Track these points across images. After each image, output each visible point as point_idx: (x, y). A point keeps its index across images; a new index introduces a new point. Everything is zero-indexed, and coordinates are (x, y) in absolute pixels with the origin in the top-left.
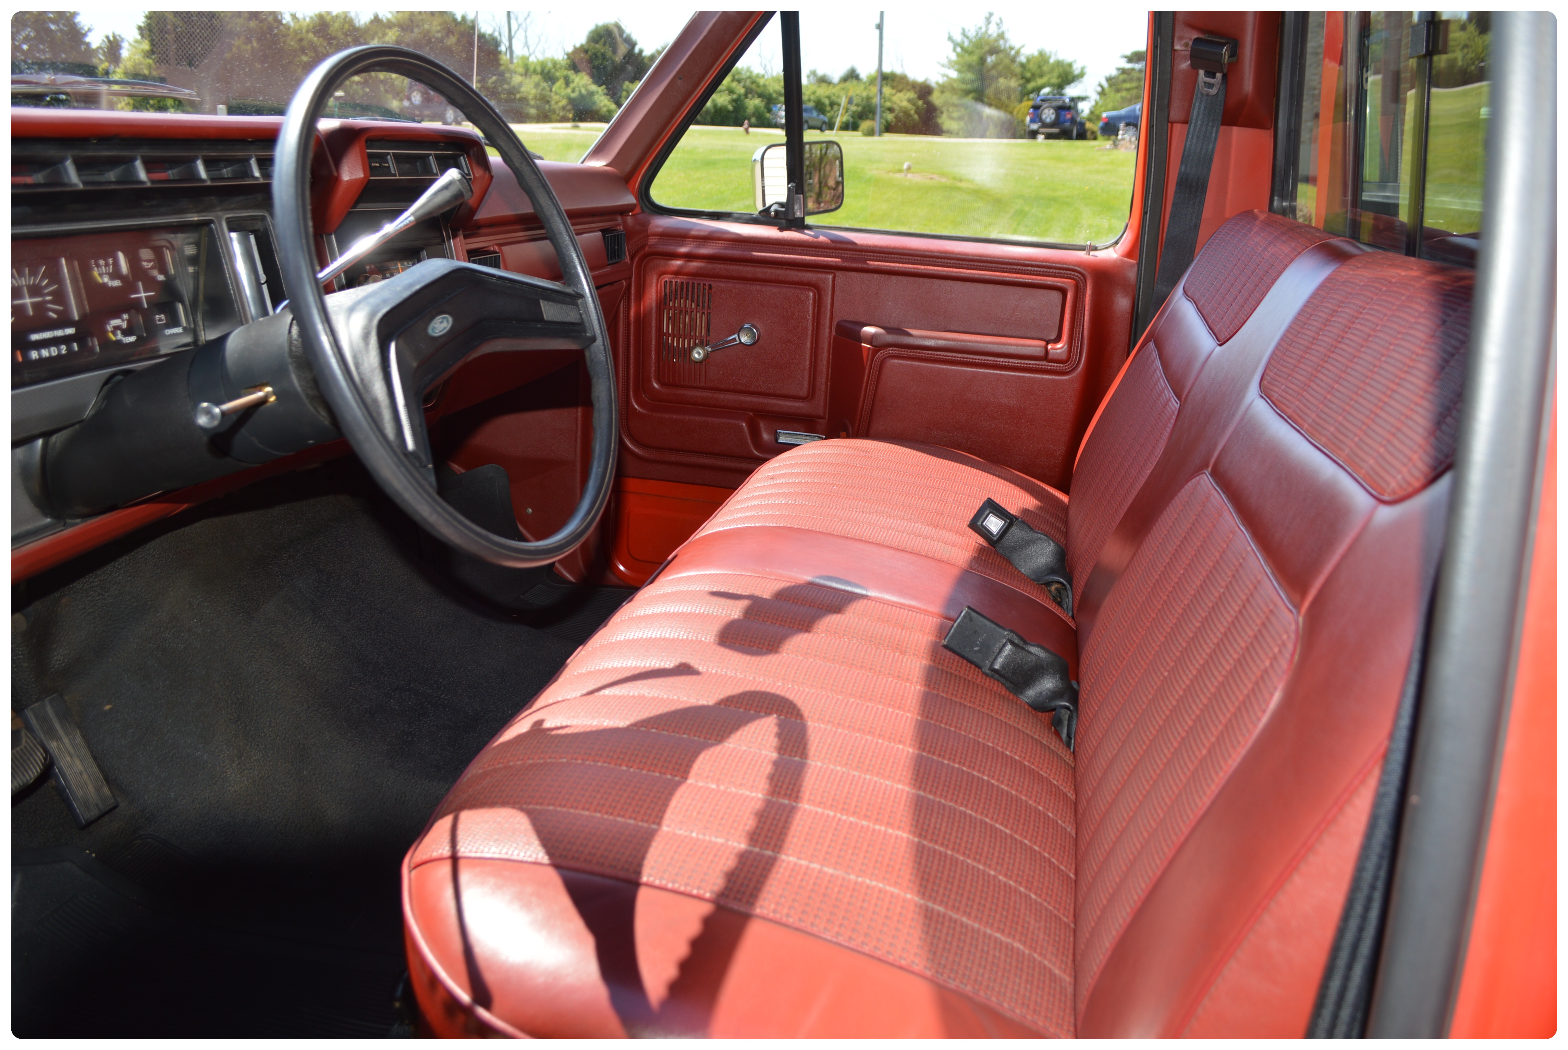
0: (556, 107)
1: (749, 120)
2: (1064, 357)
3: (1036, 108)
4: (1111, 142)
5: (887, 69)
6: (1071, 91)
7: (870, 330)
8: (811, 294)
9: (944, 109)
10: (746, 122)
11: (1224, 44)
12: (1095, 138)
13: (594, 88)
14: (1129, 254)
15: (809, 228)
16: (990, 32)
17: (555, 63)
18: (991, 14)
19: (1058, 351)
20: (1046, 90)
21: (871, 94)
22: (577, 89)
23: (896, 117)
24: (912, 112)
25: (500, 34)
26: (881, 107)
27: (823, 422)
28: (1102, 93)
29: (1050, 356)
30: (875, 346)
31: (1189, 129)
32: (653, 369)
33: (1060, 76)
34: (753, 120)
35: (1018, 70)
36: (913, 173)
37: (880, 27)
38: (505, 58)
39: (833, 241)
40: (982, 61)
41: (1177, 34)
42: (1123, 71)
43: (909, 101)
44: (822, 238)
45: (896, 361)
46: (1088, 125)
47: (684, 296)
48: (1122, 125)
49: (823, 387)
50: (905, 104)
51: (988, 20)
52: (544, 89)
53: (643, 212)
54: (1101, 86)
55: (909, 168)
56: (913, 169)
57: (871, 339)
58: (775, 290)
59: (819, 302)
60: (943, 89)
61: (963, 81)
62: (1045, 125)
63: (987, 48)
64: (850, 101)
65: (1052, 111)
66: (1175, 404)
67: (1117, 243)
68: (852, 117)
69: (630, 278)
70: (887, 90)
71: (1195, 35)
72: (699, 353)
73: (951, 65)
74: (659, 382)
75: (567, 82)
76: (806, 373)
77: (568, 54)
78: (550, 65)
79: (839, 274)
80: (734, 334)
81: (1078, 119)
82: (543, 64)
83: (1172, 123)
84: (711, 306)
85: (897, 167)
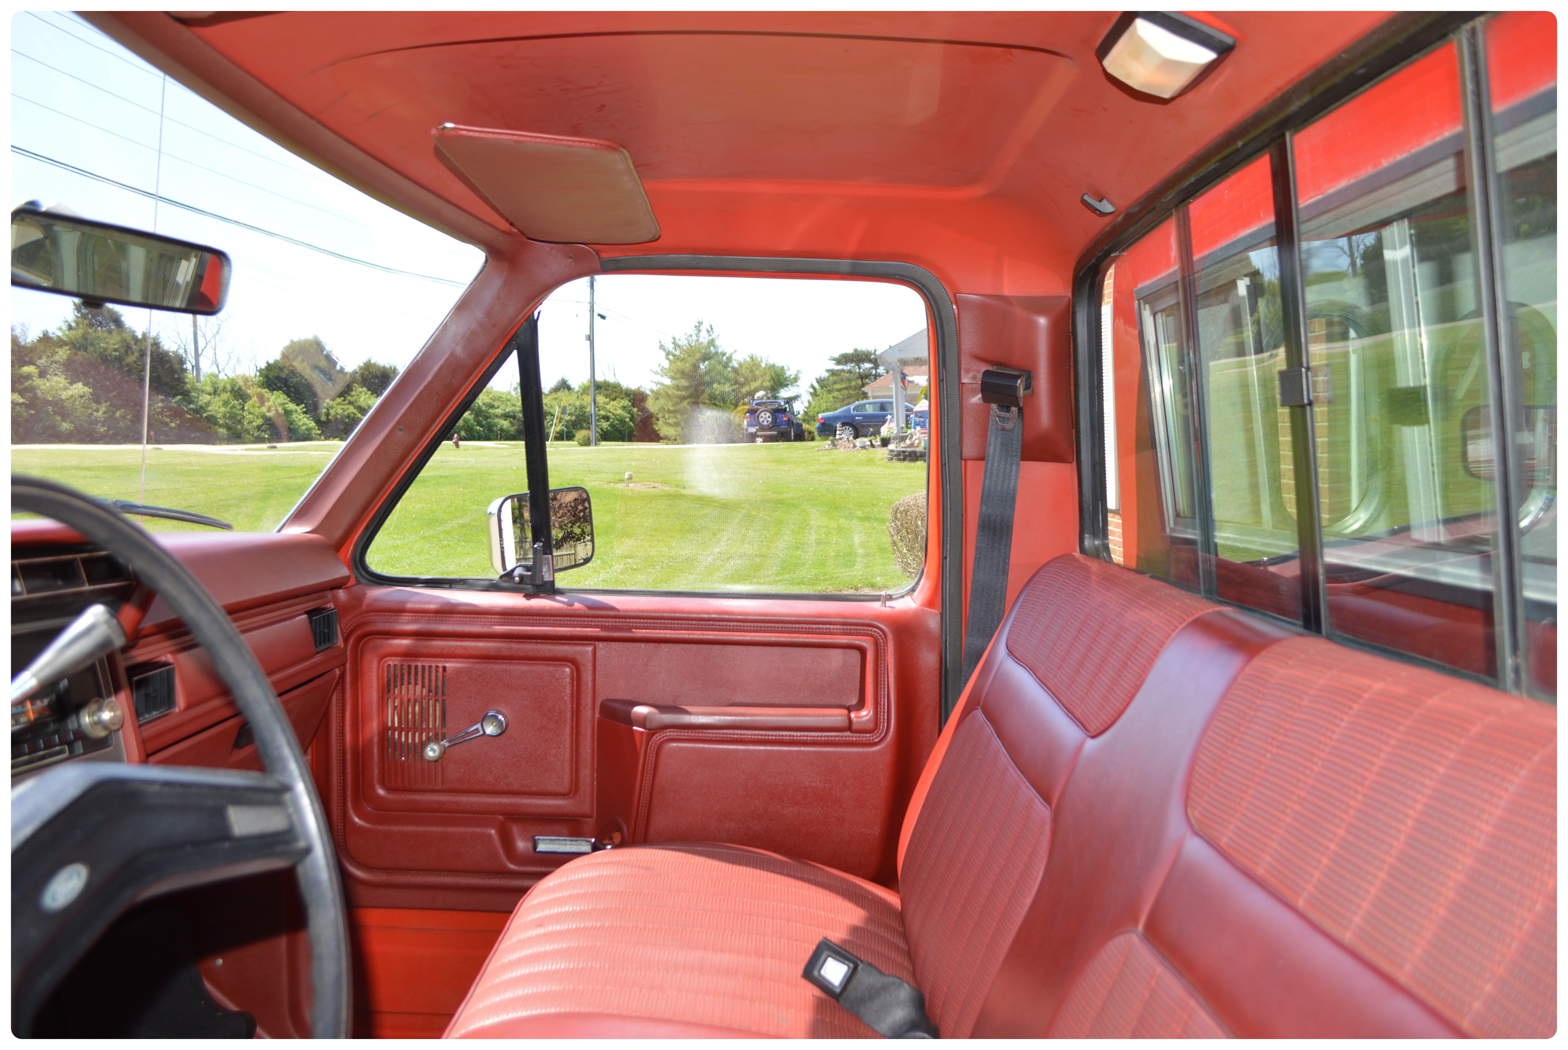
0: (249, 427)
1: (458, 433)
2: (871, 726)
3: (752, 412)
4: (829, 442)
5: (599, 378)
6: (784, 393)
7: (641, 710)
8: (568, 670)
9: (660, 415)
10: (456, 435)
11: (1018, 377)
12: (813, 439)
13: (291, 406)
14: (930, 603)
15: (560, 592)
16: (701, 340)
17: (246, 380)
18: (700, 323)
19: (864, 719)
20: (761, 393)
21: (585, 404)
22: (273, 409)
23: (611, 425)
24: (627, 420)
25: (185, 351)
26: (596, 415)
27: (591, 821)
28: (814, 394)
29: (855, 727)
30: (650, 730)
31: (986, 467)
32: (376, 772)
33: (772, 378)
34: (463, 433)
35: (732, 375)
36: (635, 482)
37: (590, 338)
38: (190, 376)
39: (590, 608)
40: (696, 367)
41: (963, 366)
42: (833, 373)
43: (624, 408)
44: (577, 605)
45: (675, 744)
46: (805, 426)
47: (412, 681)
48: (838, 425)
49: (588, 780)
50: (619, 411)
51: (698, 328)
52: (234, 407)
53: (358, 583)
54: (813, 387)
55: (630, 478)
56: (634, 479)
57: (643, 721)
58: (524, 668)
59: (577, 678)
60: (657, 395)
61: (678, 388)
62: (762, 428)
63: (698, 356)
64: (564, 411)
65: (768, 414)
66: (1042, 811)
67: (913, 590)
68: (567, 427)
69: (344, 664)
70: (601, 399)
71: (984, 368)
72: (433, 750)
73: (664, 372)
74: (384, 786)
75: (262, 400)
76: (567, 765)
77: (261, 371)
78: (241, 383)
79: (600, 645)
80: (476, 724)
81: (795, 421)
82: (233, 382)
83: (965, 460)
84: (446, 692)
85: (617, 477)
